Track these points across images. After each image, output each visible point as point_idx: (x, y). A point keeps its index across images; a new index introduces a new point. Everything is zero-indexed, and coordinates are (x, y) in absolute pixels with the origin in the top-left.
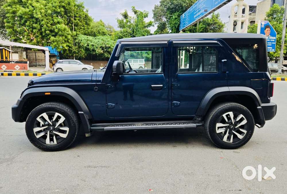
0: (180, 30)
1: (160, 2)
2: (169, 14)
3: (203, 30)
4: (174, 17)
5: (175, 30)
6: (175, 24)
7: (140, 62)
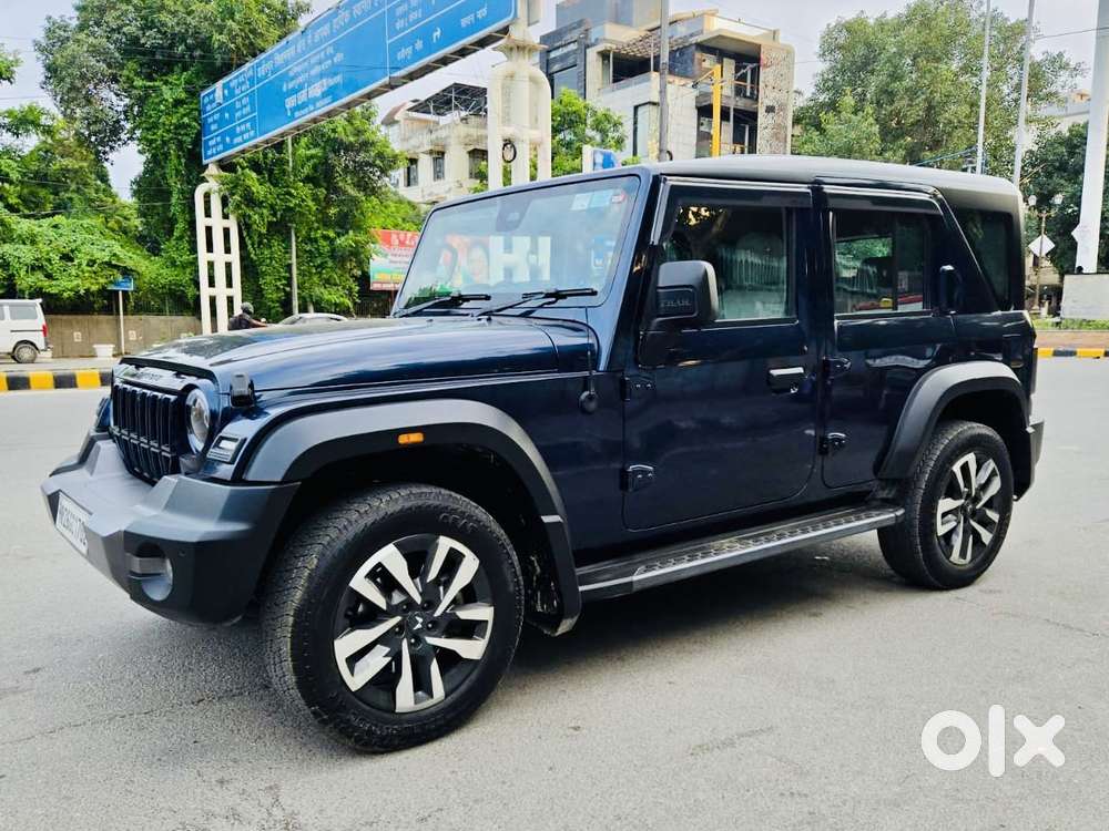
0: (205, 162)
1: (78, 8)
2: (137, 74)
3: (315, 168)
4: (168, 94)
5: (179, 157)
6: (176, 128)
7: (13, 317)
